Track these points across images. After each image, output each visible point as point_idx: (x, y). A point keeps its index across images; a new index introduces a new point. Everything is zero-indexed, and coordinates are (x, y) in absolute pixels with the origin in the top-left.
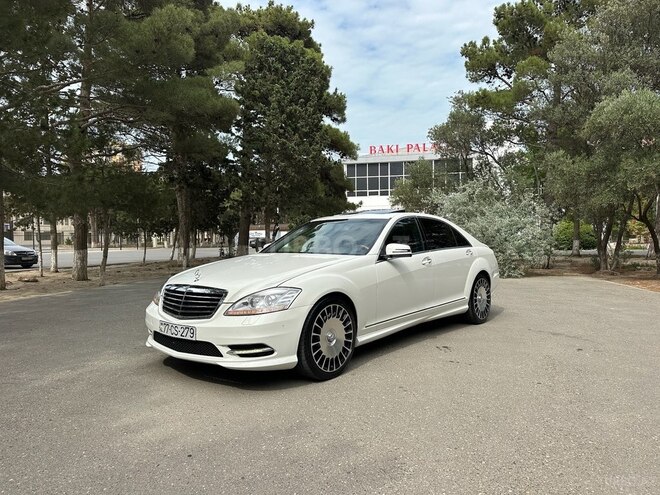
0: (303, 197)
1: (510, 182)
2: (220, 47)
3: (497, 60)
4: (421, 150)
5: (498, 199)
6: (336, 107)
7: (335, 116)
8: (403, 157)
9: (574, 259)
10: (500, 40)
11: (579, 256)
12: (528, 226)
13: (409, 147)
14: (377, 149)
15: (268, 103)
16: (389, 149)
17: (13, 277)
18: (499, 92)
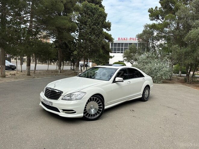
0: (95, 54)
1: (160, 53)
2: (73, 6)
3: (159, 14)
4: (134, 40)
5: (156, 58)
6: (108, 26)
7: (107, 29)
8: (128, 42)
9: (179, 77)
10: (161, 8)
11: (181, 76)
12: (165, 68)
13: (130, 39)
14: (121, 39)
15: (86, 25)
16: (124, 39)
17: (8, 73)
18: (159, 24)
